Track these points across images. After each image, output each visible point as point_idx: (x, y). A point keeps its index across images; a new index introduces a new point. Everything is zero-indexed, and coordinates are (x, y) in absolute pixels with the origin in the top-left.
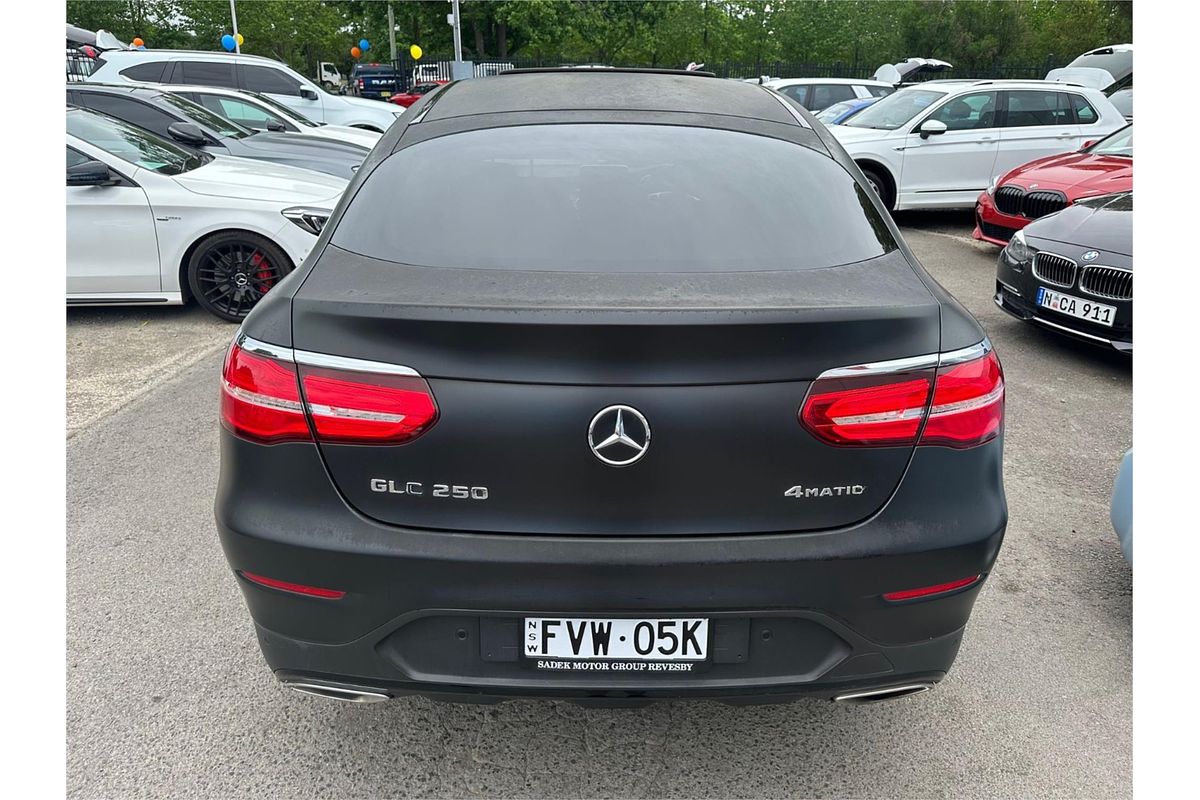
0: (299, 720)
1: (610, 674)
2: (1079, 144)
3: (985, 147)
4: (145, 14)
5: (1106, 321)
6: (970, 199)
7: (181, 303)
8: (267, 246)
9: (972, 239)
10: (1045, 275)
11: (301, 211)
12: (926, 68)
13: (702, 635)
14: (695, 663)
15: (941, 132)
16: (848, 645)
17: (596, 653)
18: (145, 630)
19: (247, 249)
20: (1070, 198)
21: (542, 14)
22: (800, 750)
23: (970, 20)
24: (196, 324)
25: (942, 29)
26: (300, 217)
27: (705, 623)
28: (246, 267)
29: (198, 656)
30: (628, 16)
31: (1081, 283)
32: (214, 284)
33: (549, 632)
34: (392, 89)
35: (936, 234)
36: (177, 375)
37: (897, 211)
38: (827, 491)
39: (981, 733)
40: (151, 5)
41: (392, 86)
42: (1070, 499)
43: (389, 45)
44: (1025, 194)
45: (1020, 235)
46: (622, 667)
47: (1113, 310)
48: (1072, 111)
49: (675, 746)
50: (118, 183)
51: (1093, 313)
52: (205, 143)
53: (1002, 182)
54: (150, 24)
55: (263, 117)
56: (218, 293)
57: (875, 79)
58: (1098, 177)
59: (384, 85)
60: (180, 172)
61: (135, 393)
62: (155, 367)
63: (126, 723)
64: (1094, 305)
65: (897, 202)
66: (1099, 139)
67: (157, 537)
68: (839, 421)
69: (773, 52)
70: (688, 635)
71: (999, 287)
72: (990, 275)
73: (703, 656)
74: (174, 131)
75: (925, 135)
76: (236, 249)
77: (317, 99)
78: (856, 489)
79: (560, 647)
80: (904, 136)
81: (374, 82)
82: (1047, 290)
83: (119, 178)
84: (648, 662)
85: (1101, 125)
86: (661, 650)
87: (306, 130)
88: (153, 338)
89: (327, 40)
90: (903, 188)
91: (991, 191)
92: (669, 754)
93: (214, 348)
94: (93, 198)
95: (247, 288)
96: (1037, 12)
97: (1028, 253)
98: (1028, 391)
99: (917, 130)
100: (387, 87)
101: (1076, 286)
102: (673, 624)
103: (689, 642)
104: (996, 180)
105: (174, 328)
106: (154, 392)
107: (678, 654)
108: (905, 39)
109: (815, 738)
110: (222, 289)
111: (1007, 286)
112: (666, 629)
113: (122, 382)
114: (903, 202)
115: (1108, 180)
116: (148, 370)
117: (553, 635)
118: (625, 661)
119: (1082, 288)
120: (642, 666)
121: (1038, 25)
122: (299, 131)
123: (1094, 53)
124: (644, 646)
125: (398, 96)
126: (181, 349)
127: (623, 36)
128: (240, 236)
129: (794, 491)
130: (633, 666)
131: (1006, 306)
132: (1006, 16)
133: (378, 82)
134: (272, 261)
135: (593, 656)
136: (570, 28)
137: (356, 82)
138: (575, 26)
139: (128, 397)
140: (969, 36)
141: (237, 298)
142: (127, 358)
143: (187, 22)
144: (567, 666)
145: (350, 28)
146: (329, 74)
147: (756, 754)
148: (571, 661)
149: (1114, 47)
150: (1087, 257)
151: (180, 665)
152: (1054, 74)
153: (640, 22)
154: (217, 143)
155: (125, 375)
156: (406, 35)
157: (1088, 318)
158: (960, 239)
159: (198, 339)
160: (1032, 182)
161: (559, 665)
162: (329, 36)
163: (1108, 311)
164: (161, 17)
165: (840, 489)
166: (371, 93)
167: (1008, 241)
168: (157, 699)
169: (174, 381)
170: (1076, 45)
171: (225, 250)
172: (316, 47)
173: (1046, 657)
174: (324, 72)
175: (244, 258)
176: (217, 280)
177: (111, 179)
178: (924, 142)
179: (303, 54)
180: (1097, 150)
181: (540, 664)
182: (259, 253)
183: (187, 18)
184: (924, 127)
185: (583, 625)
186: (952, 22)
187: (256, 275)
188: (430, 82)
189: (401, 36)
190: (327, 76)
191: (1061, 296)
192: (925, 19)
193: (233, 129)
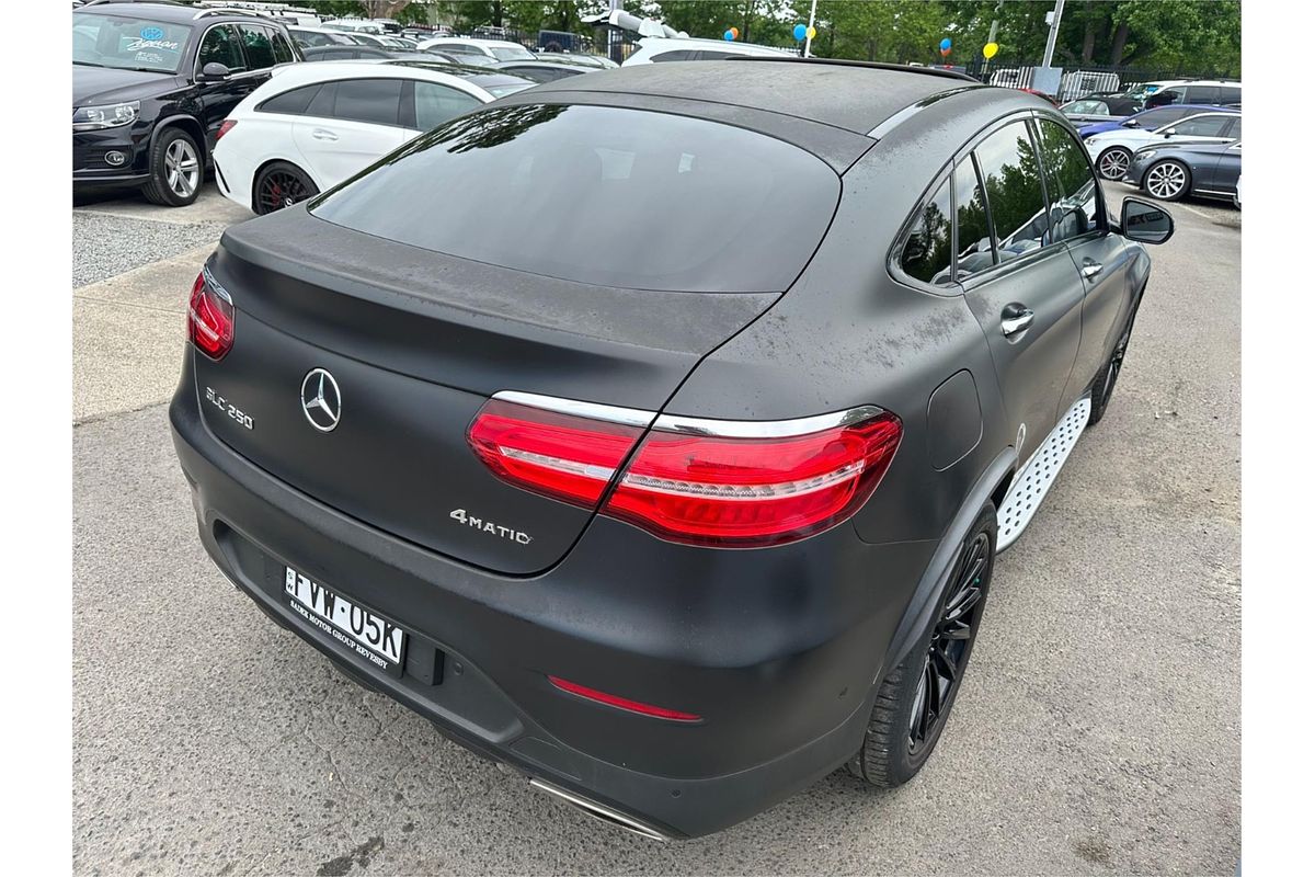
1: (331, 637)
13: (398, 638)
14: (391, 663)
17: (325, 613)
27: (401, 628)
33: (300, 579)
38: (489, 527)
46: (339, 636)
68: (505, 451)
70: (388, 633)
73: (397, 660)
78: (520, 537)
79: (305, 596)
84: (357, 641)
86: (368, 636)
102: (379, 616)
103: (388, 639)
107: (378, 647)
112: (373, 619)
117: (302, 583)
118: (343, 632)
120: (353, 644)
124: (356, 626)
129: (459, 514)
130: (347, 640)
135: (323, 615)
144: (308, 614)
148: (311, 612)
161: (303, 610)
165: (503, 529)
181: (293, 603)
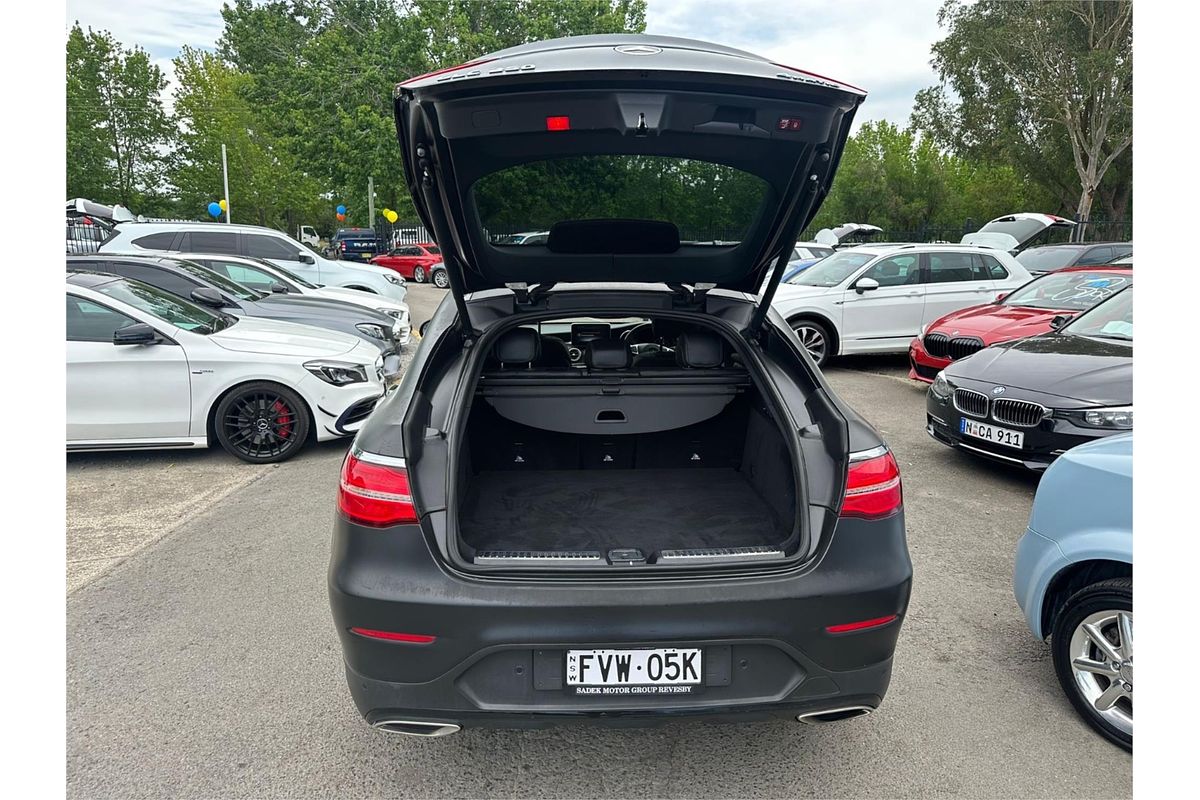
0: (365, 777)
1: (631, 696)
2: (993, 297)
3: (914, 300)
4: (134, 183)
5: (1017, 444)
6: (904, 345)
7: (206, 446)
8: (289, 394)
9: (908, 379)
10: (966, 408)
11: (319, 364)
12: (859, 232)
13: (697, 663)
14: (693, 686)
15: (875, 288)
16: (803, 669)
17: (620, 681)
18: (221, 714)
19: (271, 398)
20: (986, 344)
21: (513, 186)
22: (778, 783)
23: (900, 186)
24: (218, 465)
25: (876, 194)
26: (319, 368)
27: (699, 654)
28: (268, 413)
29: (271, 732)
30: (592, 187)
31: (993, 413)
32: (236, 429)
33: (585, 664)
34: (372, 250)
35: (878, 375)
36: (208, 510)
37: (841, 356)
39: (920, 765)
40: (140, 176)
41: (373, 248)
42: (993, 590)
43: (368, 209)
44: (949, 340)
45: (942, 375)
46: (639, 690)
47: (1021, 435)
48: (986, 269)
49: (677, 785)
50: (160, 342)
51: (1005, 438)
52: (223, 305)
53: (930, 330)
54: (137, 192)
55: (267, 280)
56: (240, 437)
57: (816, 241)
58: (1011, 325)
59: (364, 248)
60: (213, 332)
61: (173, 526)
62: (187, 503)
63: (220, 783)
64: (1006, 431)
65: (840, 348)
66: (1009, 292)
67: (217, 641)
69: (724, 215)
70: (687, 663)
71: (930, 418)
72: (922, 409)
73: (699, 681)
74: (196, 295)
75: (860, 291)
76: (261, 397)
77: (313, 263)
79: (593, 676)
80: (841, 292)
81: (355, 244)
82: (967, 420)
83: (162, 337)
84: (658, 686)
85: (1011, 280)
86: (668, 676)
87: (307, 292)
88: (180, 478)
89: (308, 206)
90: (844, 336)
91: (921, 337)
92: (673, 790)
93: (238, 486)
94: (137, 355)
95: (267, 432)
96: (959, 177)
97: (950, 389)
98: (958, 506)
99: (853, 286)
100: (368, 250)
101: (990, 416)
102: (676, 655)
103: (688, 669)
104: (924, 327)
105: (198, 468)
106: (190, 524)
107: (680, 680)
108: (843, 202)
109: (789, 775)
110: (244, 433)
111: (935, 417)
112: (671, 660)
113: (159, 517)
114: (846, 348)
115: (1018, 327)
116: (180, 506)
117: (588, 667)
118: (642, 686)
119: (995, 418)
120: (654, 689)
121: (961, 189)
122: (300, 292)
123: (1000, 221)
124: (655, 674)
125: (378, 257)
126: (208, 487)
127: (586, 203)
128: (265, 386)
130: (647, 690)
131: (937, 435)
132: (931, 183)
133: (359, 245)
134: (292, 408)
135: (617, 682)
136: (539, 197)
137: (339, 245)
138: (543, 197)
139: (167, 529)
140: (900, 199)
141: (257, 441)
142: (160, 496)
143: (174, 190)
144: (598, 691)
145: (330, 195)
146: (308, 236)
147: (742, 787)
148: (602, 687)
149: (1015, 216)
150: (995, 391)
151: (256, 739)
152: (967, 238)
153: (601, 191)
154: (235, 305)
155: (160, 511)
156: (384, 202)
157: (1002, 442)
158: (899, 379)
159: (221, 478)
160: (953, 330)
161: (592, 690)
162: (310, 203)
163: (1017, 436)
164: (149, 186)
166: (352, 255)
167: (933, 379)
168: (241, 766)
169: (206, 514)
170: (997, 206)
171: (250, 398)
172: (297, 211)
173: (973, 708)
174: (304, 235)
175: (267, 405)
176: (239, 425)
177: (156, 338)
178: (860, 296)
179: (283, 217)
180: (1009, 301)
181: (579, 690)
182: (281, 401)
183: (173, 187)
184: (858, 284)
185: (610, 657)
186: (884, 187)
187: (276, 421)
188: (409, 245)
189: (379, 202)
190: (306, 237)
191: (979, 425)
192: (859, 185)
193: (243, 292)
